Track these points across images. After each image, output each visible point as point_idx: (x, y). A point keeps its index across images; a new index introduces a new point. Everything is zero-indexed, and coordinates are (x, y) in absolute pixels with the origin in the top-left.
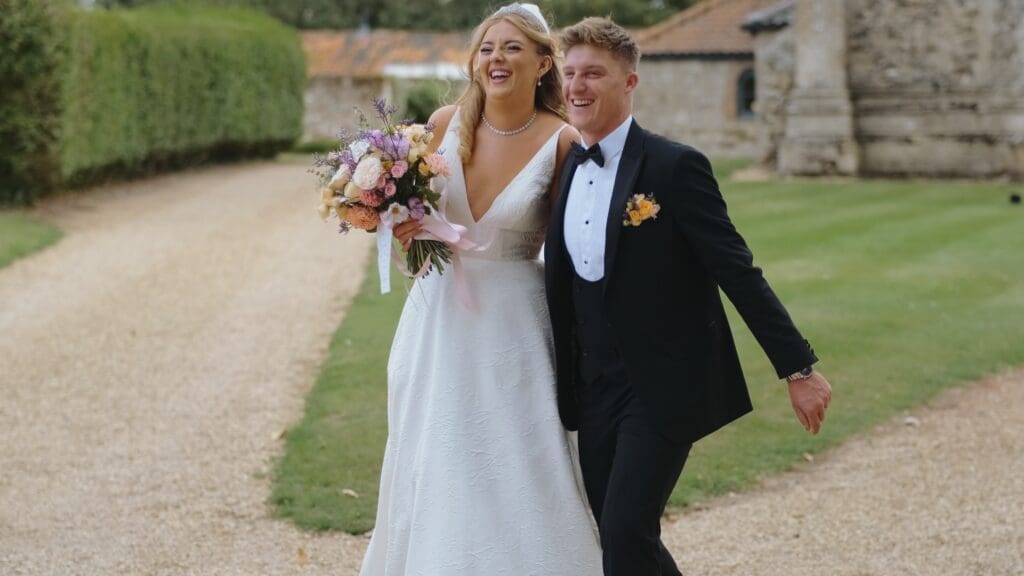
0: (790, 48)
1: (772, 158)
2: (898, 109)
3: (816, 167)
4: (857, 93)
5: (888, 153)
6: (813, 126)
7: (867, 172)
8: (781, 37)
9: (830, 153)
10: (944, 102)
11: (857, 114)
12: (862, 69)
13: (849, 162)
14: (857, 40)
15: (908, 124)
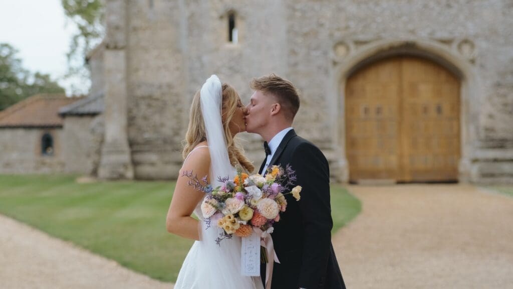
0: (102, 125)
1: (94, 173)
2: (149, 151)
3: (115, 176)
4: (131, 143)
5: (145, 170)
6: (114, 158)
7: (138, 178)
8: (97, 120)
9: (121, 170)
10: (169, 148)
11: (133, 153)
12: (134, 134)
13: (130, 174)
14: (131, 121)
15: (153, 157)
